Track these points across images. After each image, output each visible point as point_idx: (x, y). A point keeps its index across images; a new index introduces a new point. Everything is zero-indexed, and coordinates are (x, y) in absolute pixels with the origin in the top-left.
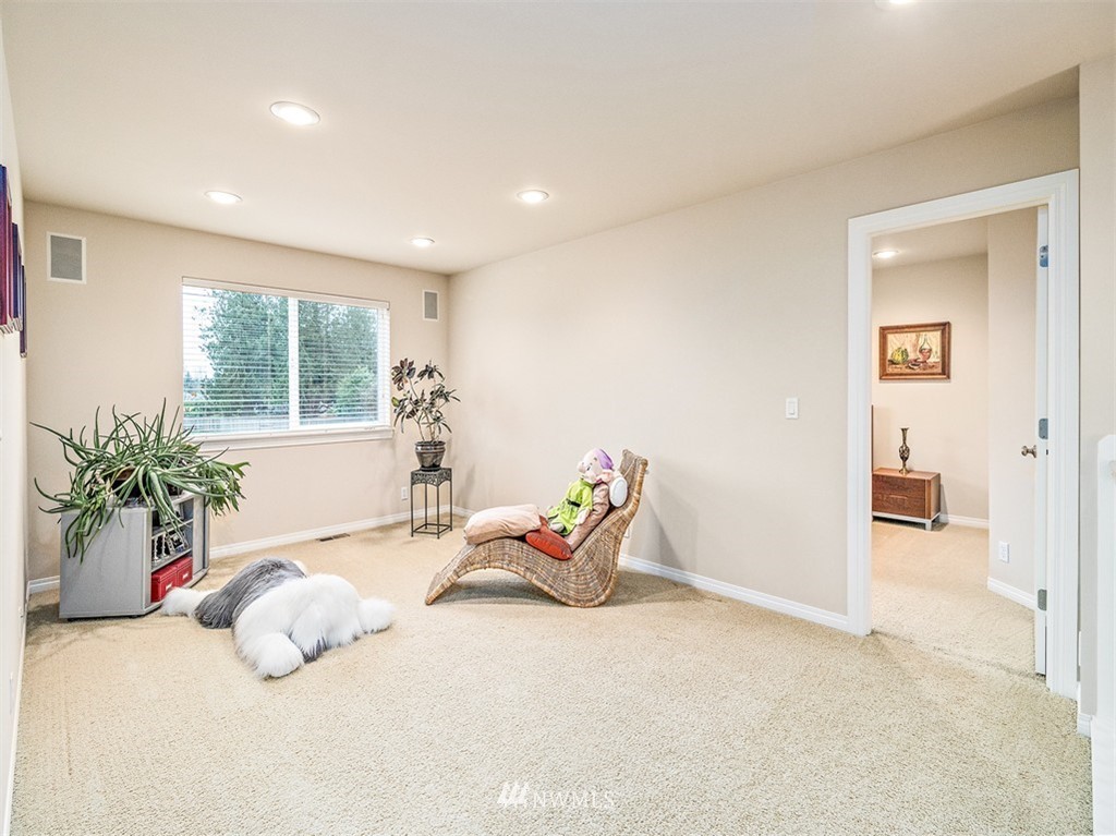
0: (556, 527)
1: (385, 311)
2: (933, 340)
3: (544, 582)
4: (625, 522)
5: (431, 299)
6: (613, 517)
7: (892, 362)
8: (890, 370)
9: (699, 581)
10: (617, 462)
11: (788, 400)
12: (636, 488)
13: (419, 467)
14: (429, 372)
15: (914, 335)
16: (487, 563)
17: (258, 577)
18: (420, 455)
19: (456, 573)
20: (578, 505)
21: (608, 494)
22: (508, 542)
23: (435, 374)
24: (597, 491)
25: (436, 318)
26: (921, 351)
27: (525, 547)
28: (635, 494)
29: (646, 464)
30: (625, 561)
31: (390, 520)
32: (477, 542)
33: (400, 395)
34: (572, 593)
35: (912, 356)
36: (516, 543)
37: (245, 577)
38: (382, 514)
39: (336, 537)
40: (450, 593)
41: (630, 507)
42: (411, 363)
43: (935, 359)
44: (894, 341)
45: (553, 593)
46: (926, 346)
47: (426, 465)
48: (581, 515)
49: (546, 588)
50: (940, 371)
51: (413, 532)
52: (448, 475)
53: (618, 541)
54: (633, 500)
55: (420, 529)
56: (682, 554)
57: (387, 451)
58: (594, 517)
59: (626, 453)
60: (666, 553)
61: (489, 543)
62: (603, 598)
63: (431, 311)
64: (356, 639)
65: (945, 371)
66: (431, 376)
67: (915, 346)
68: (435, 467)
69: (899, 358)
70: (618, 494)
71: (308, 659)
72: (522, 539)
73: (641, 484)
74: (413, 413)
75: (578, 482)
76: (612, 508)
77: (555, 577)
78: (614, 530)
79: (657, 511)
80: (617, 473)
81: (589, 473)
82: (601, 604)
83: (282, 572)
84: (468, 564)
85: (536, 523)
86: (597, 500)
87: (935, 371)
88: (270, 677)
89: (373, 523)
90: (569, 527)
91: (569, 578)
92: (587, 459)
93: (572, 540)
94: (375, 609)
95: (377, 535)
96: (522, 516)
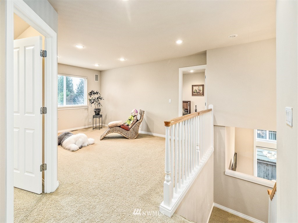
0: (126, 124)
1: (86, 79)
2: (201, 88)
3: (124, 135)
4: (140, 123)
5: (97, 76)
6: (138, 122)
7: (194, 92)
8: (194, 94)
9: (154, 134)
10: (139, 112)
11: (169, 100)
12: (142, 116)
13: (95, 114)
14: (97, 93)
15: (198, 87)
16: (113, 132)
17: (65, 135)
18: (95, 112)
19: (106, 134)
20: (131, 120)
21: (137, 118)
22: (117, 127)
23: (98, 93)
24: (134, 117)
25: (98, 81)
26: (199, 90)
27: (120, 128)
28: (142, 117)
29: (144, 112)
30: (140, 132)
31: (87, 127)
32: (110, 127)
33: (91, 98)
34: (130, 137)
35: (197, 91)
36: (119, 127)
37: (62, 135)
38: (85, 126)
39: (75, 130)
40: (105, 138)
41: (141, 120)
42: (94, 91)
43: (201, 92)
44: (195, 88)
45: (126, 137)
46: (200, 89)
47: (97, 114)
48: (132, 122)
49: (125, 136)
50: (202, 94)
51: (93, 129)
52: (101, 116)
53: (139, 126)
54: (142, 119)
55: (95, 128)
56: (151, 130)
57: (86, 111)
58: (134, 122)
59: (140, 110)
60: (148, 130)
61: (113, 128)
62: (136, 137)
63: (97, 79)
64: (88, 145)
65: (203, 94)
66: (97, 94)
67: (198, 89)
68: (98, 114)
69: (195, 91)
70: (139, 117)
71: (80, 148)
72: (120, 127)
73: (143, 115)
74: (93, 102)
75: (131, 116)
76: (138, 120)
77: (126, 134)
78: (138, 124)
79: (146, 121)
80: (138, 114)
81: (133, 114)
82: (135, 138)
83: (70, 134)
84: (109, 132)
85: (122, 124)
86: (135, 119)
87: (201, 94)
88: (73, 151)
89: (83, 127)
90: (129, 124)
91: (129, 134)
92: (133, 111)
93: (130, 127)
94: (91, 140)
95: (85, 130)
96: (120, 122)
